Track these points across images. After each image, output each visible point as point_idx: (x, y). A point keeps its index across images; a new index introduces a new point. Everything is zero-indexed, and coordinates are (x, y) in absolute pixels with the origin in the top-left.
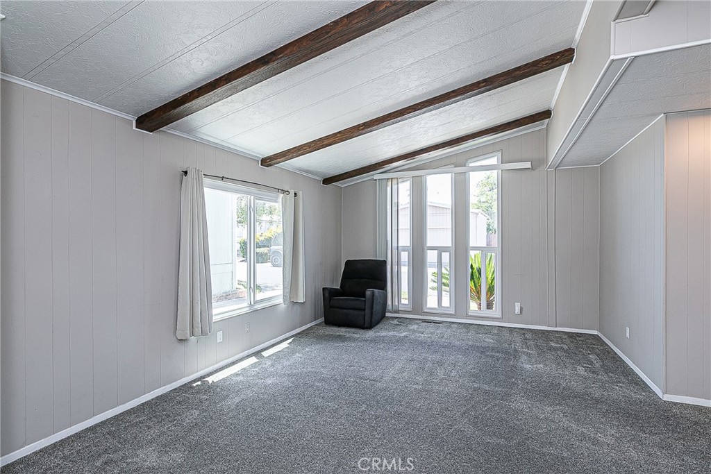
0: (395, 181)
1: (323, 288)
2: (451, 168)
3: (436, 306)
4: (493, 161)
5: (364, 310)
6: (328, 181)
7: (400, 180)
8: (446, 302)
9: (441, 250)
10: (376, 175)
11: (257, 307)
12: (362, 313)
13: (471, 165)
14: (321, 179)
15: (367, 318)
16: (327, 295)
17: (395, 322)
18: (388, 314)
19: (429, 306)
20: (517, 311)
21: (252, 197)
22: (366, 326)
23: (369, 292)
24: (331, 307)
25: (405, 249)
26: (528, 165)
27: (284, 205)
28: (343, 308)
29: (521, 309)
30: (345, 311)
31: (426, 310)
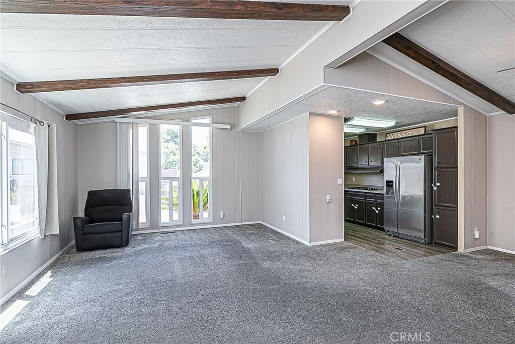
0: (134, 125)
1: (74, 218)
2: (179, 121)
3: (167, 220)
4: (207, 121)
5: (121, 231)
6: (70, 117)
7: (139, 125)
8: (176, 216)
9: (172, 179)
10: (118, 119)
12: (119, 234)
13: (193, 121)
14: (65, 114)
15: (125, 238)
17: (139, 237)
19: (162, 221)
20: (222, 216)
22: (123, 244)
23: (124, 216)
24: (84, 234)
25: (143, 179)
26: (228, 127)
29: (225, 215)
30: (101, 235)
31: (160, 225)
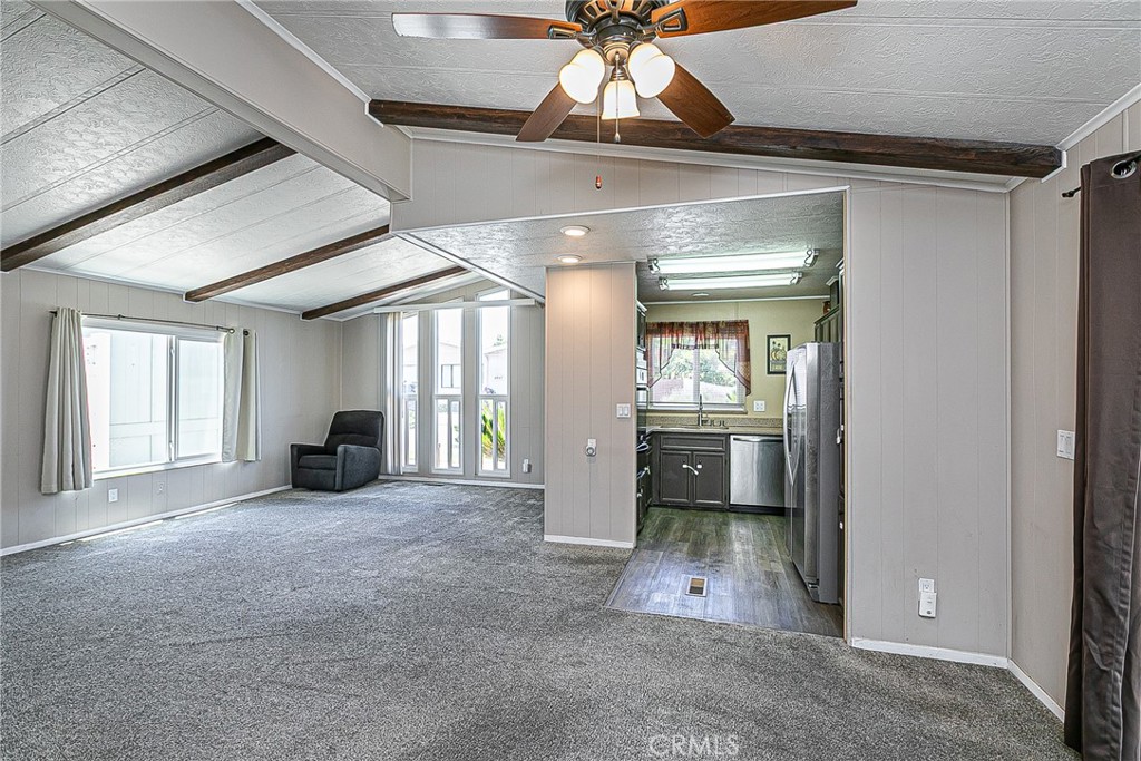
0: (397, 317)
1: (293, 445)
3: (445, 466)
5: (335, 469)
6: (309, 315)
7: (404, 315)
8: (456, 462)
9: (450, 398)
10: (374, 307)
11: (178, 465)
12: (333, 472)
13: (480, 299)
14: (299, 313)
15: (338, 479)
16: (295, 453)
18: (380, 477)
19: (436, 466)
20: (525, 469)
21: (174, 337)
22: (336, 488)
23: (340, 449)
24: (299, 467)
27: (227, 346)
28: (311, 468)
29: (530, 466)
30: (314, 471)
31: (434, 472)
